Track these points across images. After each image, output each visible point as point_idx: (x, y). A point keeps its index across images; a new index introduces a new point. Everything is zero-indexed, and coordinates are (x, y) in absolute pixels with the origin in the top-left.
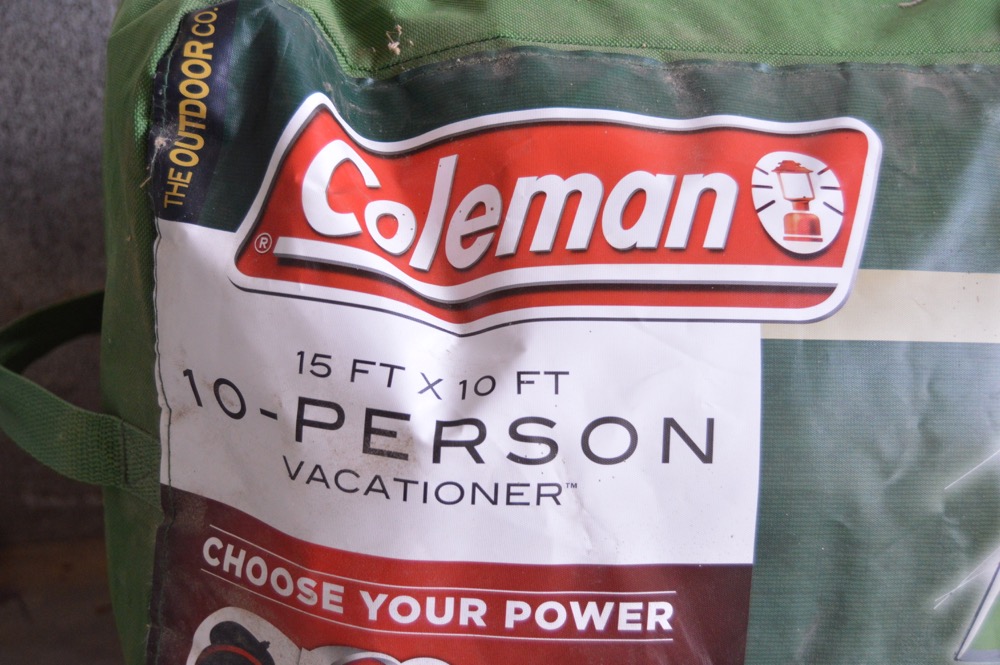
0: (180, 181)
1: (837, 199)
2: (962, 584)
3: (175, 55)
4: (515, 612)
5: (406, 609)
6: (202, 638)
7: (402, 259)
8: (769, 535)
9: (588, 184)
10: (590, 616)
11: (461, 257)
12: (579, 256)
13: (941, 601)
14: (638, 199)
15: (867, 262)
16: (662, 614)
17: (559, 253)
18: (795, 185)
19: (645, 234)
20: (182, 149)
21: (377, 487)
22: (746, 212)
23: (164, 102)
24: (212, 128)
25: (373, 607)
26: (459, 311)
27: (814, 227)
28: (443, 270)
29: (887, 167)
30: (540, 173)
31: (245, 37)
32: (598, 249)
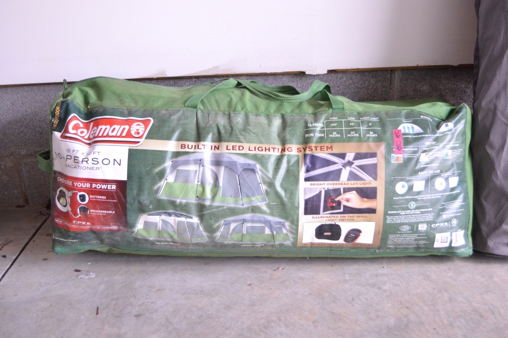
0: (55, 126)
1: (143, 129)
2: (159, 185)
3: (55, 109)
4: (94, 185)
5: (80, 185)
6: (58, 193)
7: (83, 137)
8: (129, 176)
9: (108, 127)
10: (104, 187)
11: (91, 137)
12: (105, 137)
13: (155, 188)
14: (114, 129)
15: (146, 138)
16: (114, 187)
17: (102, 136)
18: (138, 127)
19: (114, 134)
20: (56, 121)
21: (75, 167)
22: (129, 131)
23: (53, 115)
24: (60, 118)
25: (75, 184)
26: (89, 144)
27: (139, 133)
28: (89, 139)
29: (153, 125)
30: (102, 125)
31: (65, 106)
32: (108, 136)
